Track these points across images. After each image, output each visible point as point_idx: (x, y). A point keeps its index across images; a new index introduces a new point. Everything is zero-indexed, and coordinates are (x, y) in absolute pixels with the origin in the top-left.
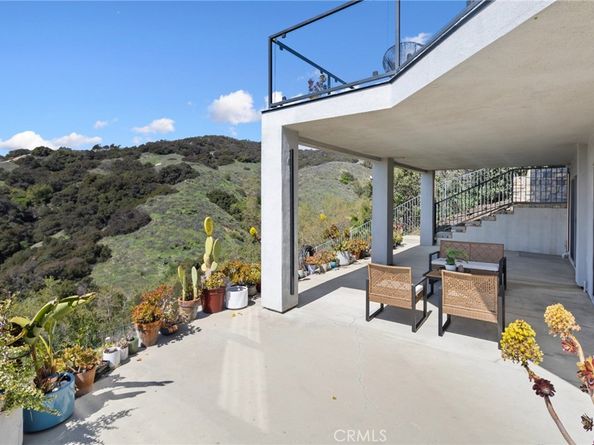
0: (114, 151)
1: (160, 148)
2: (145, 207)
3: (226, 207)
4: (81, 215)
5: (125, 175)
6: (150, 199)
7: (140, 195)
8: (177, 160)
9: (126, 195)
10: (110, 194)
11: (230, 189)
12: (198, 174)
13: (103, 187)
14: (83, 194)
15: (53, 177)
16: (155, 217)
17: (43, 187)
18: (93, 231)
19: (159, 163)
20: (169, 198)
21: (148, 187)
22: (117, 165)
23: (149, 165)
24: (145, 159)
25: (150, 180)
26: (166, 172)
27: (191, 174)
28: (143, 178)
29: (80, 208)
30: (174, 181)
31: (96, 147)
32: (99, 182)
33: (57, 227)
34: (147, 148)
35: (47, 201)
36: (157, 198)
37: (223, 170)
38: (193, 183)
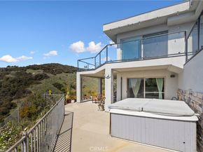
0: (16, 68)
1: (34, 67)
2: (29, 89)
4: (4, 92)
5: (21, 77)
7: (27, 84)
8: (41, 72)
11: (61, 82)
13: (13, 81)
18: (9, 97)
19: (34, 73)
20: (38, 85)
21: (30, 81)
22: (18, 73)
23: (30, 74)
24: (28, 71)
25: (31, 79)
26: (37, 76)
27: (47, 77)
30: (39, 80)
31: (9, 66)
32: (10, 79)
34: (29, 67)
36: (34, 85)
37: (58, 75)
38: (48, 80)
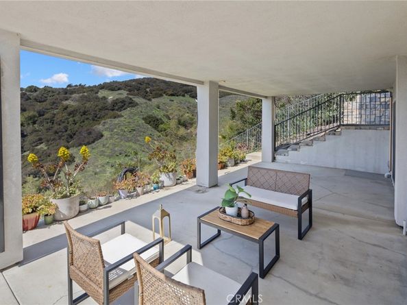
0: (81, 88)
1: (113, 86)
2: (100, 127)
3: (156, 127)
4: (56, 132)
5: (88, 105)
6: (103, 121)
7: (97, 119)
8: (124, 94)
9: (87, 119)
10: (76, 118)
11: (159, 114)
12: (137, 104)
13: (72, 113)
14: (58, 118)
15: (39, 106)
16: (106, 134)
17: (32, 113)
19: (111, 97)
20: (116, 121)
21: (103, 113)
22: (83, 98)
23: (104, 98)
24: (101, 94)
25: (104, 108)
26: (115, 103)
27: (132, 104)
28: (100, 107)
29: (56, 127)
30: (121, 109)
31: (69, 86)
32: (70, 109)
33: (40, 141)
34: (103, 87)
35: (34, 123)
36: (108, 121)
37: (155, 101)
38: (134, 110)
